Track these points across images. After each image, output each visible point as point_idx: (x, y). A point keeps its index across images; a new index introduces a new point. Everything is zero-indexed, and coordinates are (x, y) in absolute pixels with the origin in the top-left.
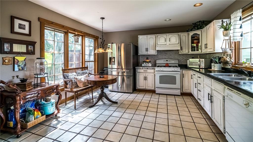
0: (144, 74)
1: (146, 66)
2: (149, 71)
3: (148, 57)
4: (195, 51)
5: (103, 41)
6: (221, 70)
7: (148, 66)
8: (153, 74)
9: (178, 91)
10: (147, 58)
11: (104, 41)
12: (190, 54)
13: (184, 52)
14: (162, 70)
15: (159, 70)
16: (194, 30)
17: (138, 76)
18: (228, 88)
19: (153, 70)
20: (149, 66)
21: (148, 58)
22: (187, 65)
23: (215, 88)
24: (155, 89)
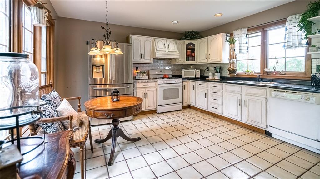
0: (143, 90)
1: (141, 78)
2: (150, 85)
3: (138, 66)
4: (189, 61)
5: (107, 33)
6: (219, 78)
7: (143, 78)
8: (155, 89)
9: (181, 105)
10: (136, 68)
11: (110, 33)
12: (184, 63)
13: (180, 62)
14: (166, 82)
15: (163, 82)
16: (188, 39)
17: (136, 93)
18: (274, 90)
19: (155, 83)
20: (145, 78)
21: (138, 68)
22: (182, 75)
23: (247, 93)
24: (157, 107)
